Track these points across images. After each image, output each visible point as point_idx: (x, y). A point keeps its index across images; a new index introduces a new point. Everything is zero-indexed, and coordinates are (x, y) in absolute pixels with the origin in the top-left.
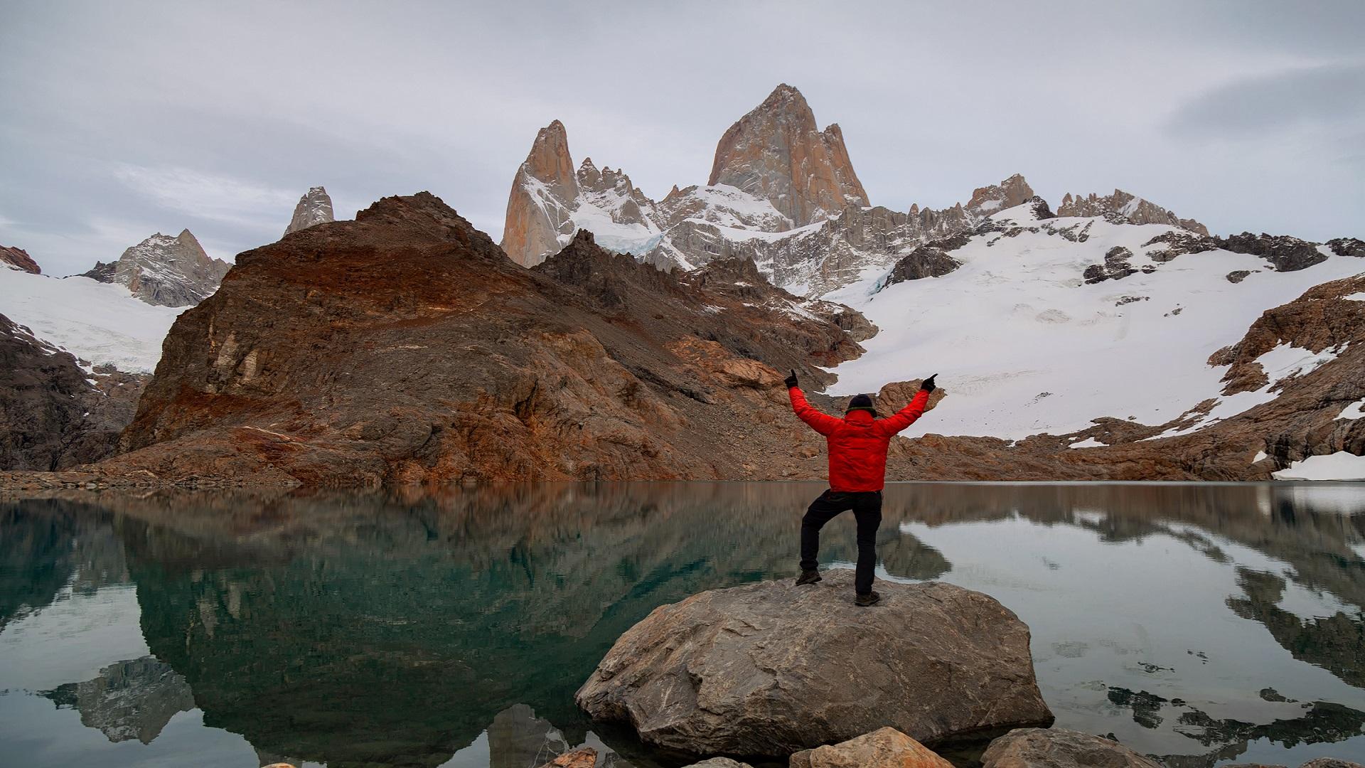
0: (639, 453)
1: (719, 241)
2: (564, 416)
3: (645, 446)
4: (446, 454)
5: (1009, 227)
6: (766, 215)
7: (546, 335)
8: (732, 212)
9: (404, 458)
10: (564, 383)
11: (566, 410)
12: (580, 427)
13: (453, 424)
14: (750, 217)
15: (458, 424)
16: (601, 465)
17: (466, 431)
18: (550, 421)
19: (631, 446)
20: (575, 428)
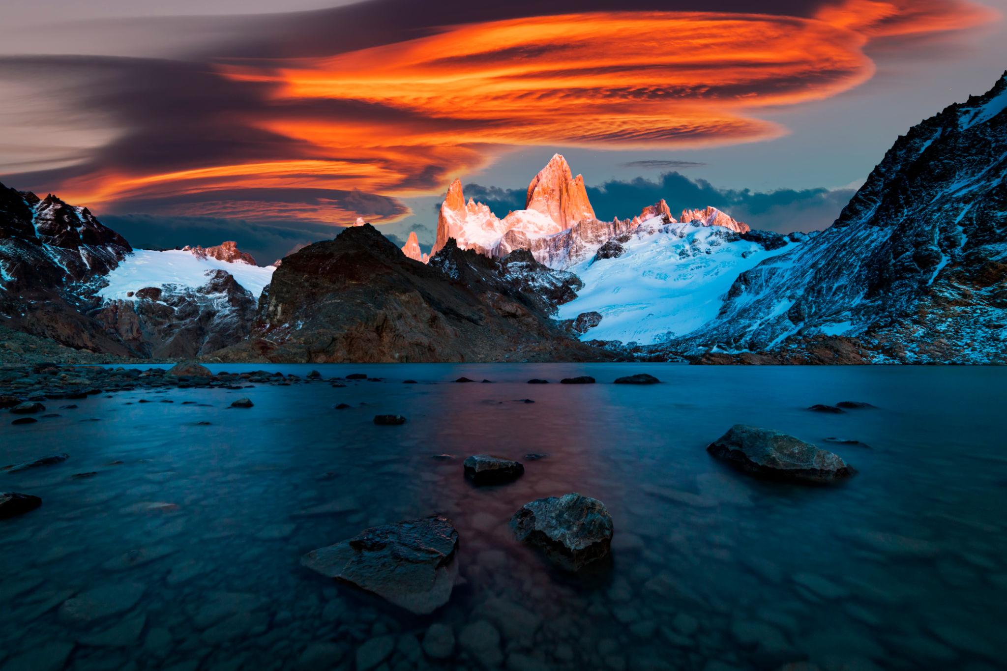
0: (426, 350)
1: (526, 240)
2: (397, 332)
3: (429, 346)
4: (338, 350)
5: (649, 229)
6: (549, 225)
7: (397, 294)
8: (534, 223)
9: (319, 352)
10: (400, 317)
11: (398, 330)
12: (404, 338)
13: (344, 337)
14: (542, 226)
15: (345, 337)
16: (409, 355)
17: (349, 340)
18: (391, 335)
19: (423, 346)
20: (402, 338)
